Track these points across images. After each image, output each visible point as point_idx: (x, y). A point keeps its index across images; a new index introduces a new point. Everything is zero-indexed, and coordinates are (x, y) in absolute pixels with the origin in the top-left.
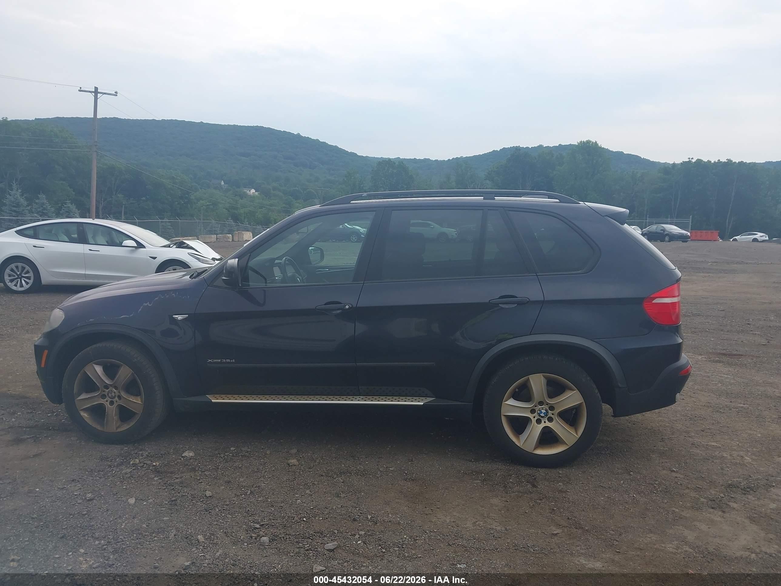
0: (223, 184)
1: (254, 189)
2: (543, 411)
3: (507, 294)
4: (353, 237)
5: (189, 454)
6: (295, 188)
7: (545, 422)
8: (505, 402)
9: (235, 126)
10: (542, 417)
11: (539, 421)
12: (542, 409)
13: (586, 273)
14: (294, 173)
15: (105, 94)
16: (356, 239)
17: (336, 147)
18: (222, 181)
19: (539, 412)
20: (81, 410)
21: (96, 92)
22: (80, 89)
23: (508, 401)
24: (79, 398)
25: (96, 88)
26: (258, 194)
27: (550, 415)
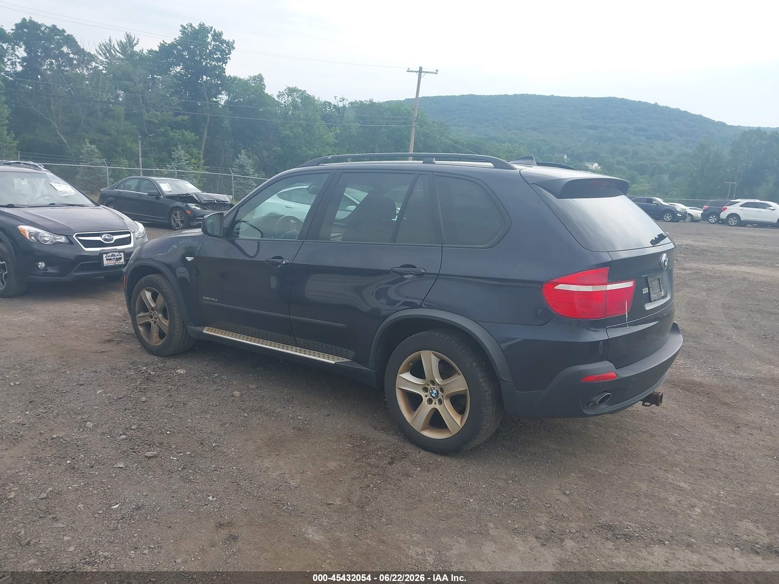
0: (566, 157)
1: (598, 163)
2: (435, 392)
3: (408, 264)
4: (667, 215)
5: (181, 371)
6: (641, 163)
7: (435, 403)
8: (400, 374)
9: (586, 99)
10: (434, 398)
11: (430, 401)
12: (434, 389)
13: (490, 248)
14: (644, 145)
15: (427, 72)
16: (670, 218)
17: (700, 116)
18: (566, 155)
19: (431, 391)
20: (139, 325)
21: (420, 71)
22: (408, 70)
23: (404, 374)
24: (138, 316)
25: (421, 68)
26: (601, 168)
27: (440, 397)
